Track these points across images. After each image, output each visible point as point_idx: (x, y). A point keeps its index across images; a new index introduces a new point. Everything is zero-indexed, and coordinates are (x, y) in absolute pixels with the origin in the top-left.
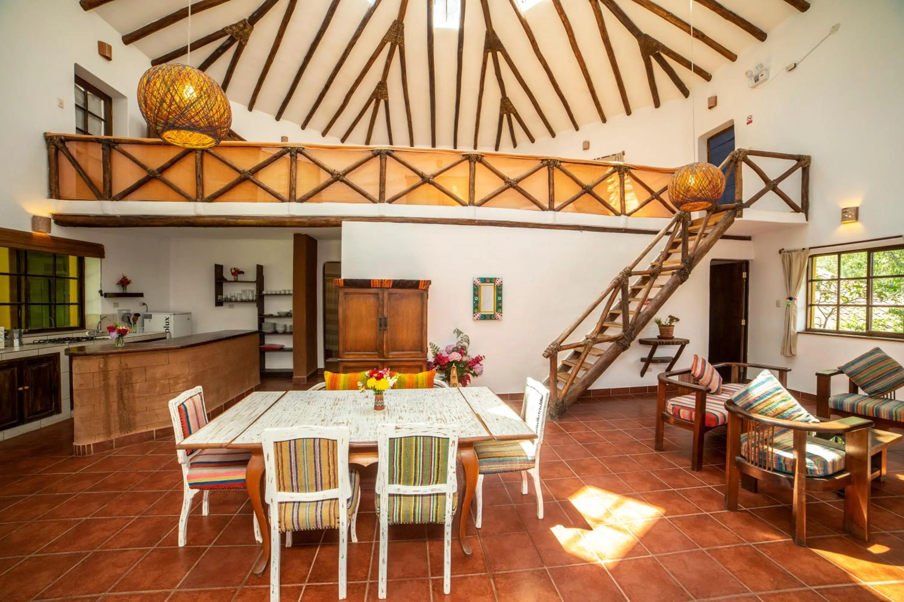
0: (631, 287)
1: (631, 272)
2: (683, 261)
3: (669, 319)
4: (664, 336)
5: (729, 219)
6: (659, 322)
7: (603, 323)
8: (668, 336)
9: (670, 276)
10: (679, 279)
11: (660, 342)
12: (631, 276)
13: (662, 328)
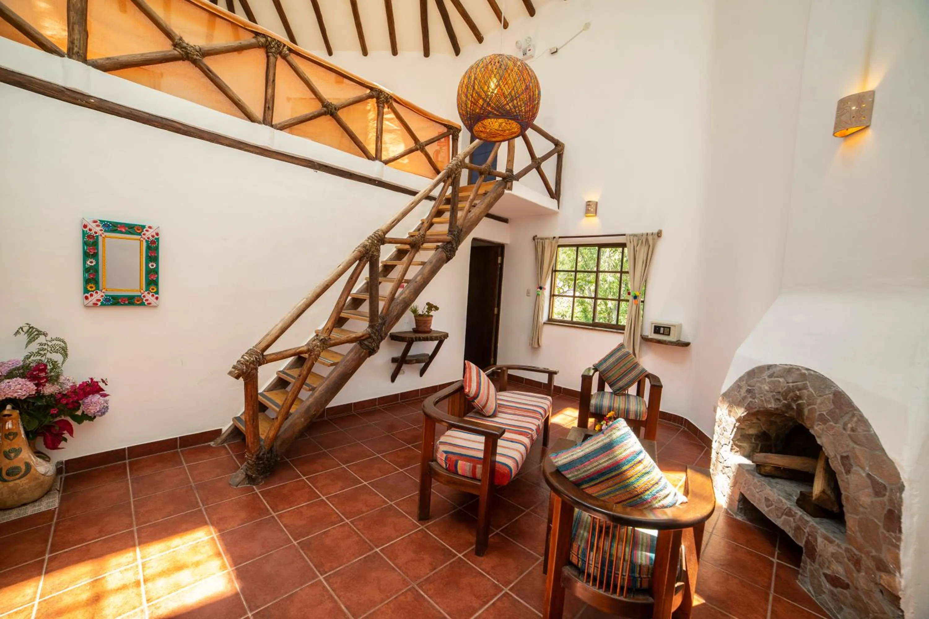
0: (382, 262)
1: (384, 237)
2: (450, 231)
3: (427, 307)
4: (420, 329)
5: (500, 190)
6: (415, 311)
7: (339, 313)
8: (426, 330)
9: (434, 251)
10: (444, 255)
11: (416, 338)
12: (383, 243)
13: (418, 318)
